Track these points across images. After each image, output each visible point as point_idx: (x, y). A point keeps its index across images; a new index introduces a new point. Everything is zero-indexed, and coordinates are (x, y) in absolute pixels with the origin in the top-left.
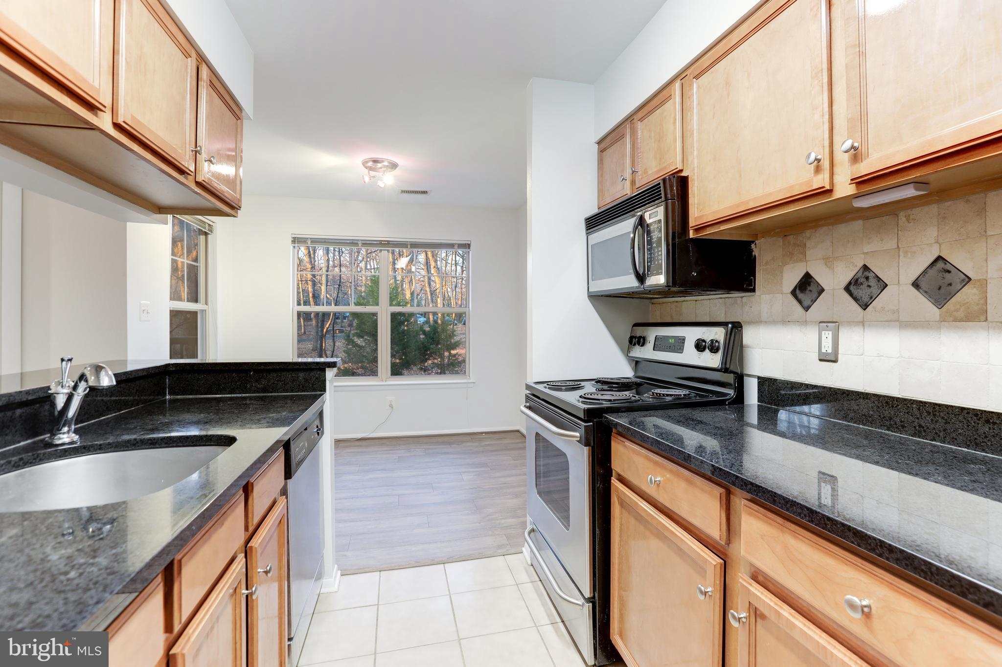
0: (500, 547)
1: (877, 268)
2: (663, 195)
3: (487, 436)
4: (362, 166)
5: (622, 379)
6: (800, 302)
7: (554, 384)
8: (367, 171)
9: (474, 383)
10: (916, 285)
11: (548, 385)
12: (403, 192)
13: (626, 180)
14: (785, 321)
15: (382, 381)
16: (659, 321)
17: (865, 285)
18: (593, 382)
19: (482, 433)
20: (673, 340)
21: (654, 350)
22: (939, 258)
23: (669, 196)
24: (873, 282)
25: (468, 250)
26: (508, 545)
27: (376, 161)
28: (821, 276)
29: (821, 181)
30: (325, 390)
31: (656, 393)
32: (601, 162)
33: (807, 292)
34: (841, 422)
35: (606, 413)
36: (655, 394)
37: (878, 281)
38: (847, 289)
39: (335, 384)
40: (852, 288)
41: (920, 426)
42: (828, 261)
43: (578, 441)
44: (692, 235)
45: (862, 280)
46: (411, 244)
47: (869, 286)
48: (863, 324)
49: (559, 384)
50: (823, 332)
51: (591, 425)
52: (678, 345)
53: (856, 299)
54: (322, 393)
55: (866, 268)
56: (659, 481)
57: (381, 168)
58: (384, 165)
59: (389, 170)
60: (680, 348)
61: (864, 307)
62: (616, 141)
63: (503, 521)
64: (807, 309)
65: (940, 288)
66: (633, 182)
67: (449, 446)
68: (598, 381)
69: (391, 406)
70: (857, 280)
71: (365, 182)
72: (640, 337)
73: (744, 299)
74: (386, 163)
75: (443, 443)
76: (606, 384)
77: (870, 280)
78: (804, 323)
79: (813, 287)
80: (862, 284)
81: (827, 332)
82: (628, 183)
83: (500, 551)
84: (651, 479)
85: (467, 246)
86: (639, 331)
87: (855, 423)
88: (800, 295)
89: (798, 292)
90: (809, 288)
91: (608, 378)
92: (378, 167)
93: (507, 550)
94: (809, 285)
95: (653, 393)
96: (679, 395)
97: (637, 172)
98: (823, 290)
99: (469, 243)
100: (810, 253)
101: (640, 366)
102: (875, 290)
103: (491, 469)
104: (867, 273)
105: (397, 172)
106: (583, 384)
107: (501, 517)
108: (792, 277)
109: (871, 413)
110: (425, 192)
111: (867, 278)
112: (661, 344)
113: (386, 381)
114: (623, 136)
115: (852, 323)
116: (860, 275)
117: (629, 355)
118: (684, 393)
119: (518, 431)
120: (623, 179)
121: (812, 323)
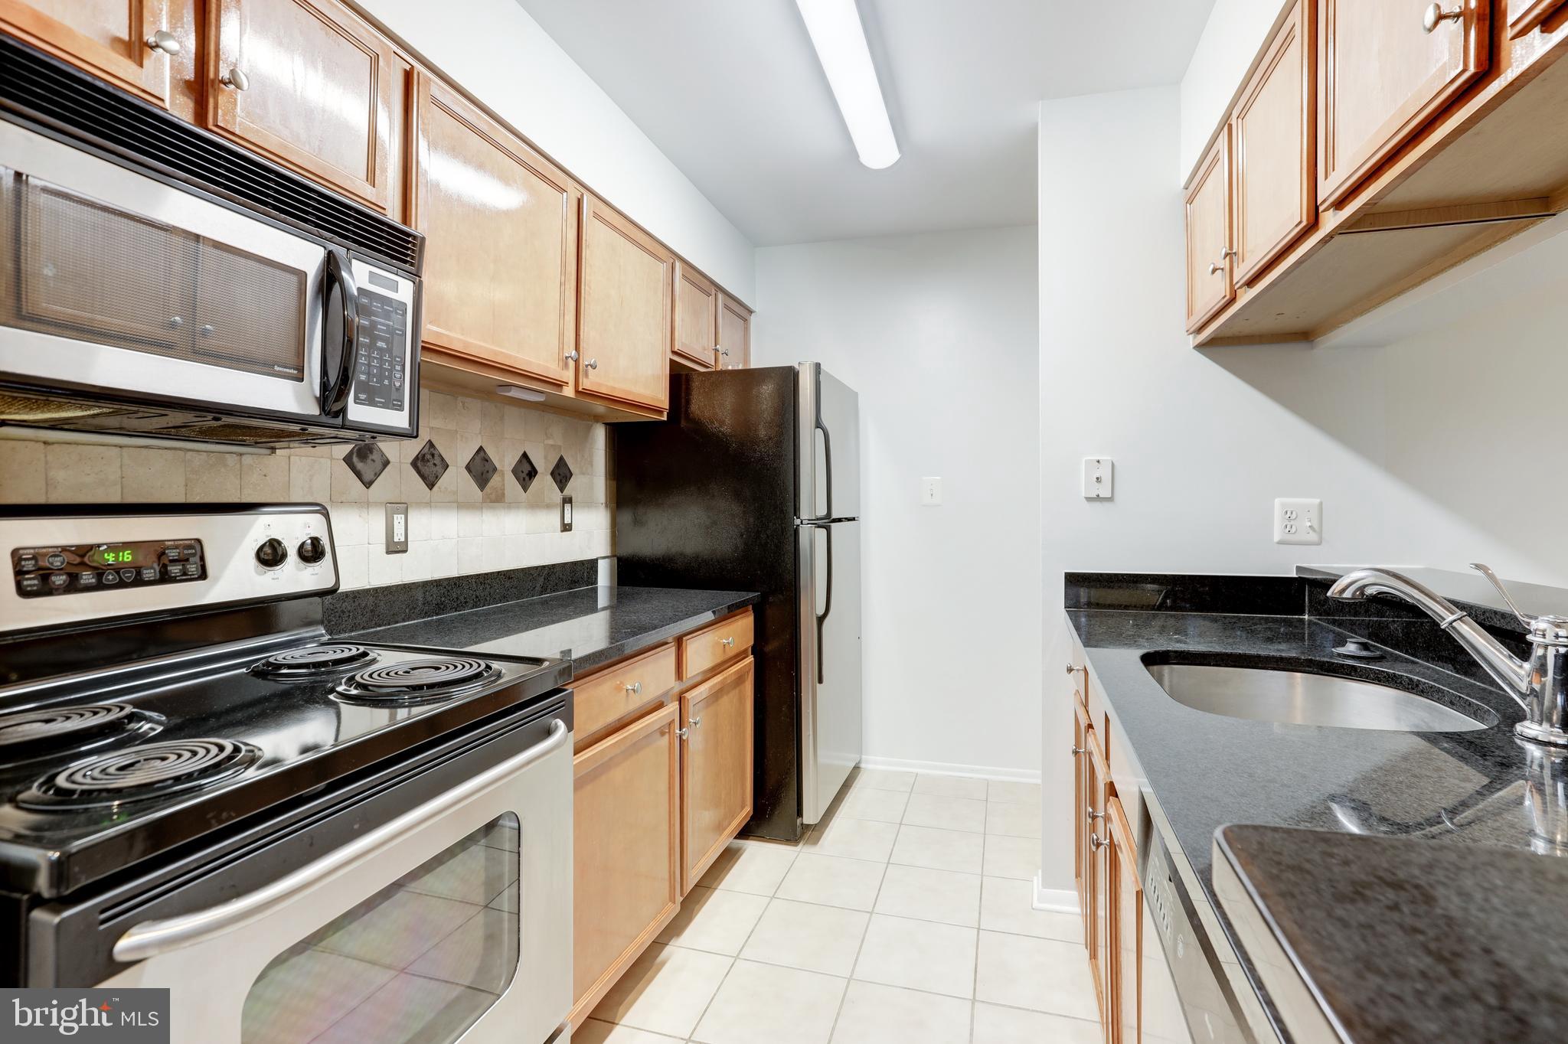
1: (441, 448)
6: (359, 474)
10: (468, 468)
14: (335, 501)
17: (430, 464)
22: (480, 450)
24: (437, 461)
33: (369, 461)
34: (416, 621)
37: (442, 460)
38: (414, 464)
40: (419, 464)
41: (477, 597)
45: (429, 457)
47: (435, 465)
48: (429, 505)
50: (395, 516)
53: (423, 477)
55: (432, 444)
61: (431, 487)
64: (368, 484)
65: (482, 474)
70: (424, 455)
77: (436, 458)
78: (366, 504)
79: (375, 456)
80: (428, 461)
81: (399, 516)
87: (429, 616)
88: (360, 466)
89: (355, 459)
90: (371, 457)
94: (371, 452)
98: (386, 463)
102: (439, 469)
104: (432, 450)
109: (443, 599)
111: (433, 455)
115: (421, 504)
116: (426, 450)
121: (377, 504)
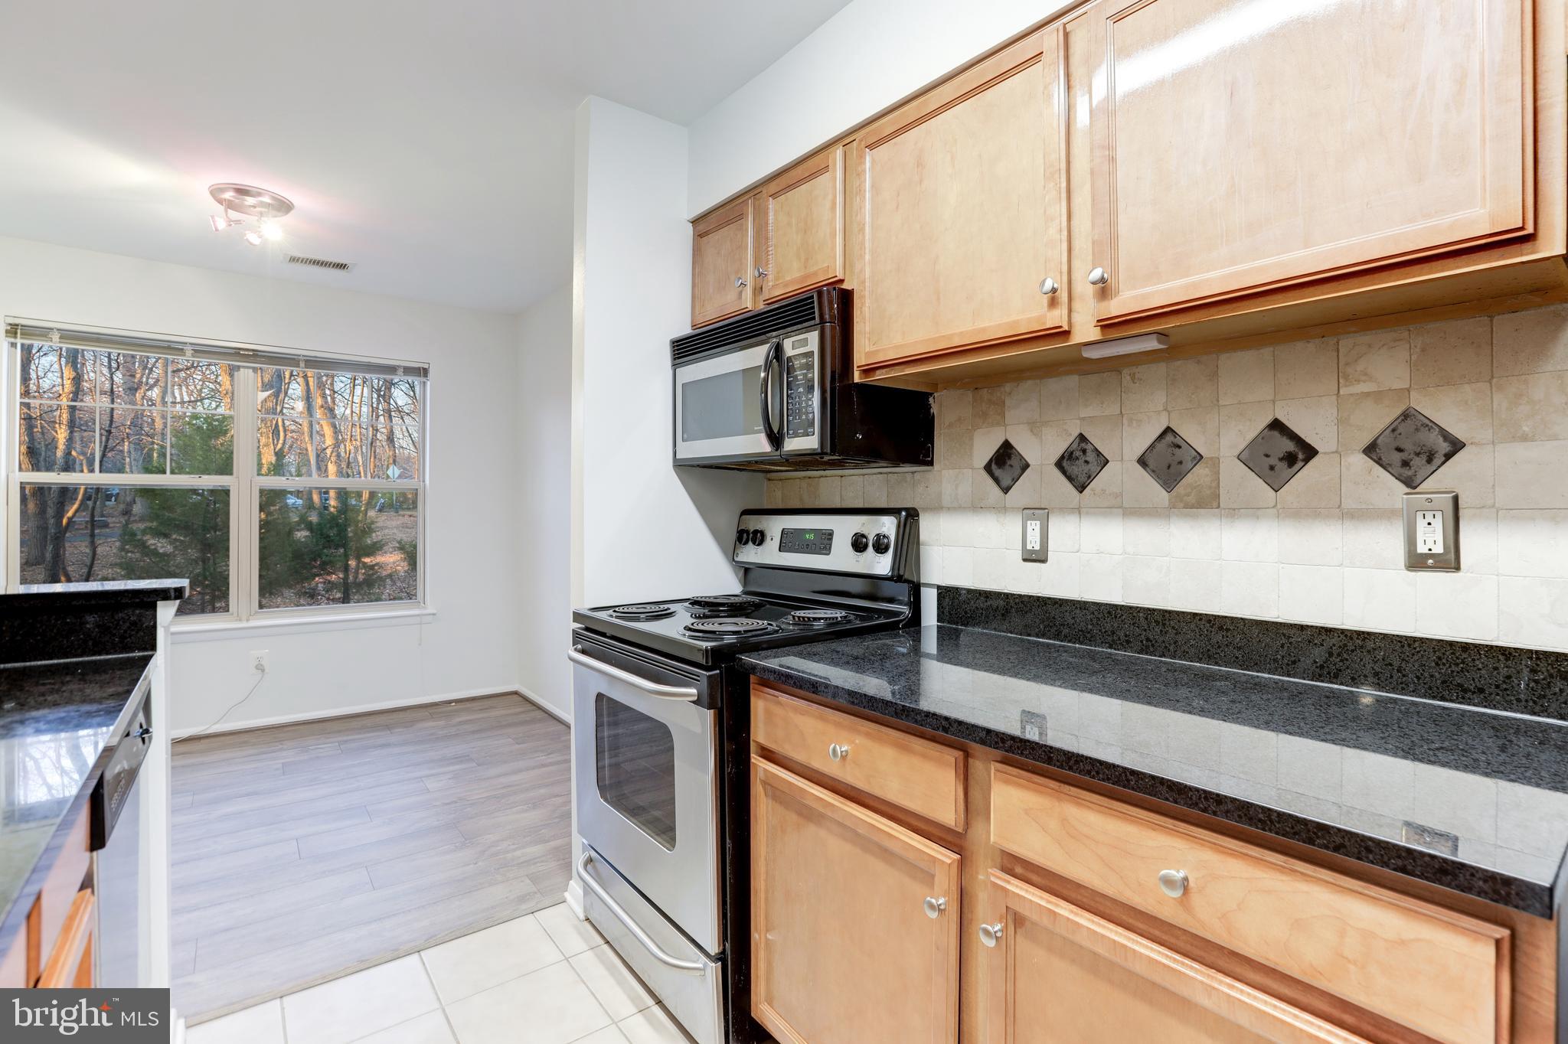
0: (522, 899)
1: (1096, 440)
2: (817, 315)
3: (460, 706)
4: (211, 197)
5: (732, 598)
6: (997, 480)
7: (626, 610)
8: (221, 208)
9: (434, 614)
10: (1142, 462)
11: (615, 611)
12: (293, 259)
13: (745, 285)
14: (976, 506)
15: (240, 620)
16: (781, 506)
17: (1081, 462)
18: (687, 604)
19: (450, 702)
20: (812, 535)
21: (780, 551)
22: (1168, 430)
23: (827, 316)
24: (1091, 456)
25: (425, 380)
26: (536, 893)
27: (242, 191)
28: (1026, 446)
29: (1056, 318)
30: (153, 647)
31: (799, 617)
32: (697, 253)
33: (1007, 467)
34: (1051, 641)
35: (741, 653)
36: (797, 619)
37: (1098, 455)
38: (1059, 464)
39: (174, 629)
40: (1065, 464)
41: (1148, 640)
42: (1034, 427)
43: (694, 702)
44: (857, 378)
45: (1078, 453)
46: (306, 361)
47: (1087, 462)
48: (1078, 511)
49: (634, 610)
50: (1029, 522)
51: (717, 674)
52: (823, 542)
53: (1070, 479)
54: (146, 653)
55: (1082, 438)
56: (847, 751)
57: (254, 207)
58: (262, 202)
59: (274, 213)
60: (825, 548)
61: (1080, 489)
62: (728, 223)
63: (518, 853)
64: (1006, 490)
65: (1169, 467)
66: (758, 290)
67: (389, 732)
68: (695, 602)
69: (260, 668)
70: (1072, 453)
71: (217, 230)
72: (756, 532)
73: (917, 476)
74: (266, 199)
75: (375, 728)
76: (709, 608)
77: (1088, 454)
78: (1002, 509)
79: (1014, 461)
80: (1077, 458)
81: (1033, 522)
82: (748, 292)
83: (524, 907)
84: (834, 750)
85: (424, 372)
86: (754, 523)
87: (1069, 641)
88: (998, 472)
89: (994, 466)
90: (1009, 462)
91: (710, 597)
92: (247, 203)
93: (537, 903)
94: (1010, 458)
95: (794, 617)
96: (833, 618)
97: (766, 274)
98: (1027, 466)
99: (426, 366)
100: (1010, 415)
101: (751, 575)
102: (1093, 467)
103: (479, 765)
104: (1083, 445)
105: (288, 219)
106: (673, 607)
107: (512, 847)
108: (985, 447)
109: (1090, 627)
110: (342, 266)
111: (1084, 451)
112: (791, 541)
113: (248, 620)
114: (741, 216)
115: (1065, 510)
116: (1075, 446)
117: (736, 559)
118: (841, 615)
119: (516, 693)
120: (742, 284)
121: (1014, 509)
